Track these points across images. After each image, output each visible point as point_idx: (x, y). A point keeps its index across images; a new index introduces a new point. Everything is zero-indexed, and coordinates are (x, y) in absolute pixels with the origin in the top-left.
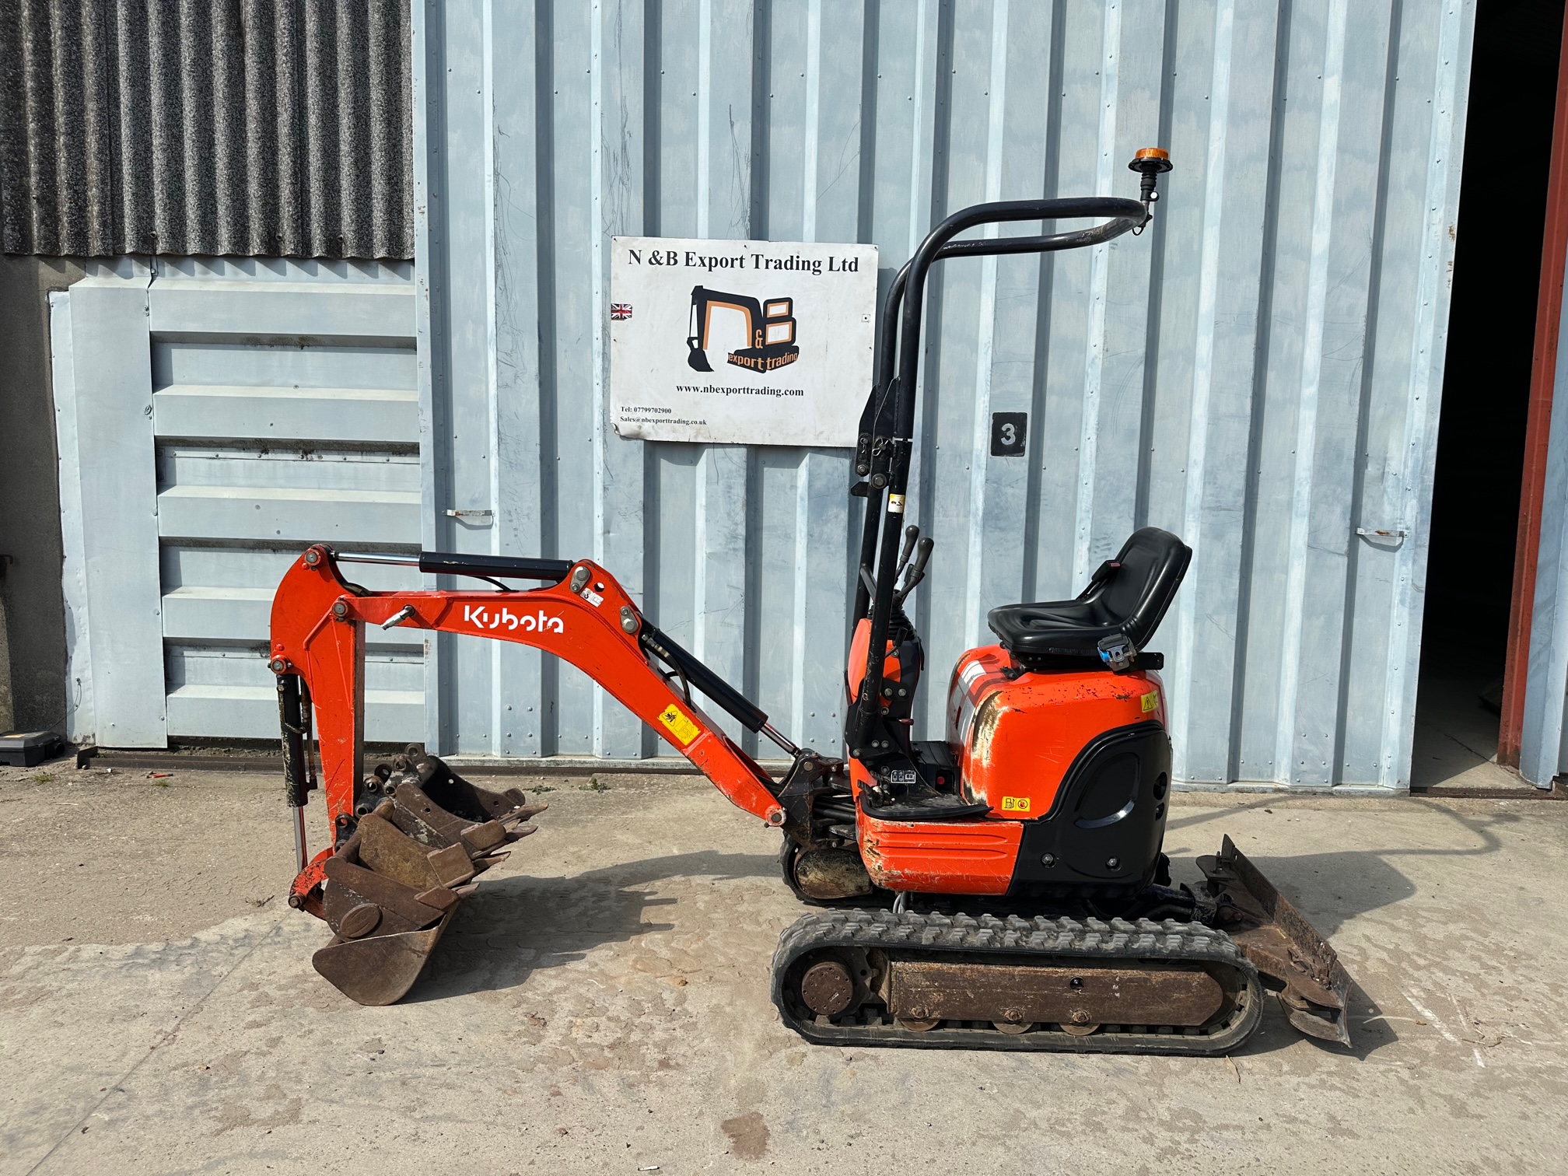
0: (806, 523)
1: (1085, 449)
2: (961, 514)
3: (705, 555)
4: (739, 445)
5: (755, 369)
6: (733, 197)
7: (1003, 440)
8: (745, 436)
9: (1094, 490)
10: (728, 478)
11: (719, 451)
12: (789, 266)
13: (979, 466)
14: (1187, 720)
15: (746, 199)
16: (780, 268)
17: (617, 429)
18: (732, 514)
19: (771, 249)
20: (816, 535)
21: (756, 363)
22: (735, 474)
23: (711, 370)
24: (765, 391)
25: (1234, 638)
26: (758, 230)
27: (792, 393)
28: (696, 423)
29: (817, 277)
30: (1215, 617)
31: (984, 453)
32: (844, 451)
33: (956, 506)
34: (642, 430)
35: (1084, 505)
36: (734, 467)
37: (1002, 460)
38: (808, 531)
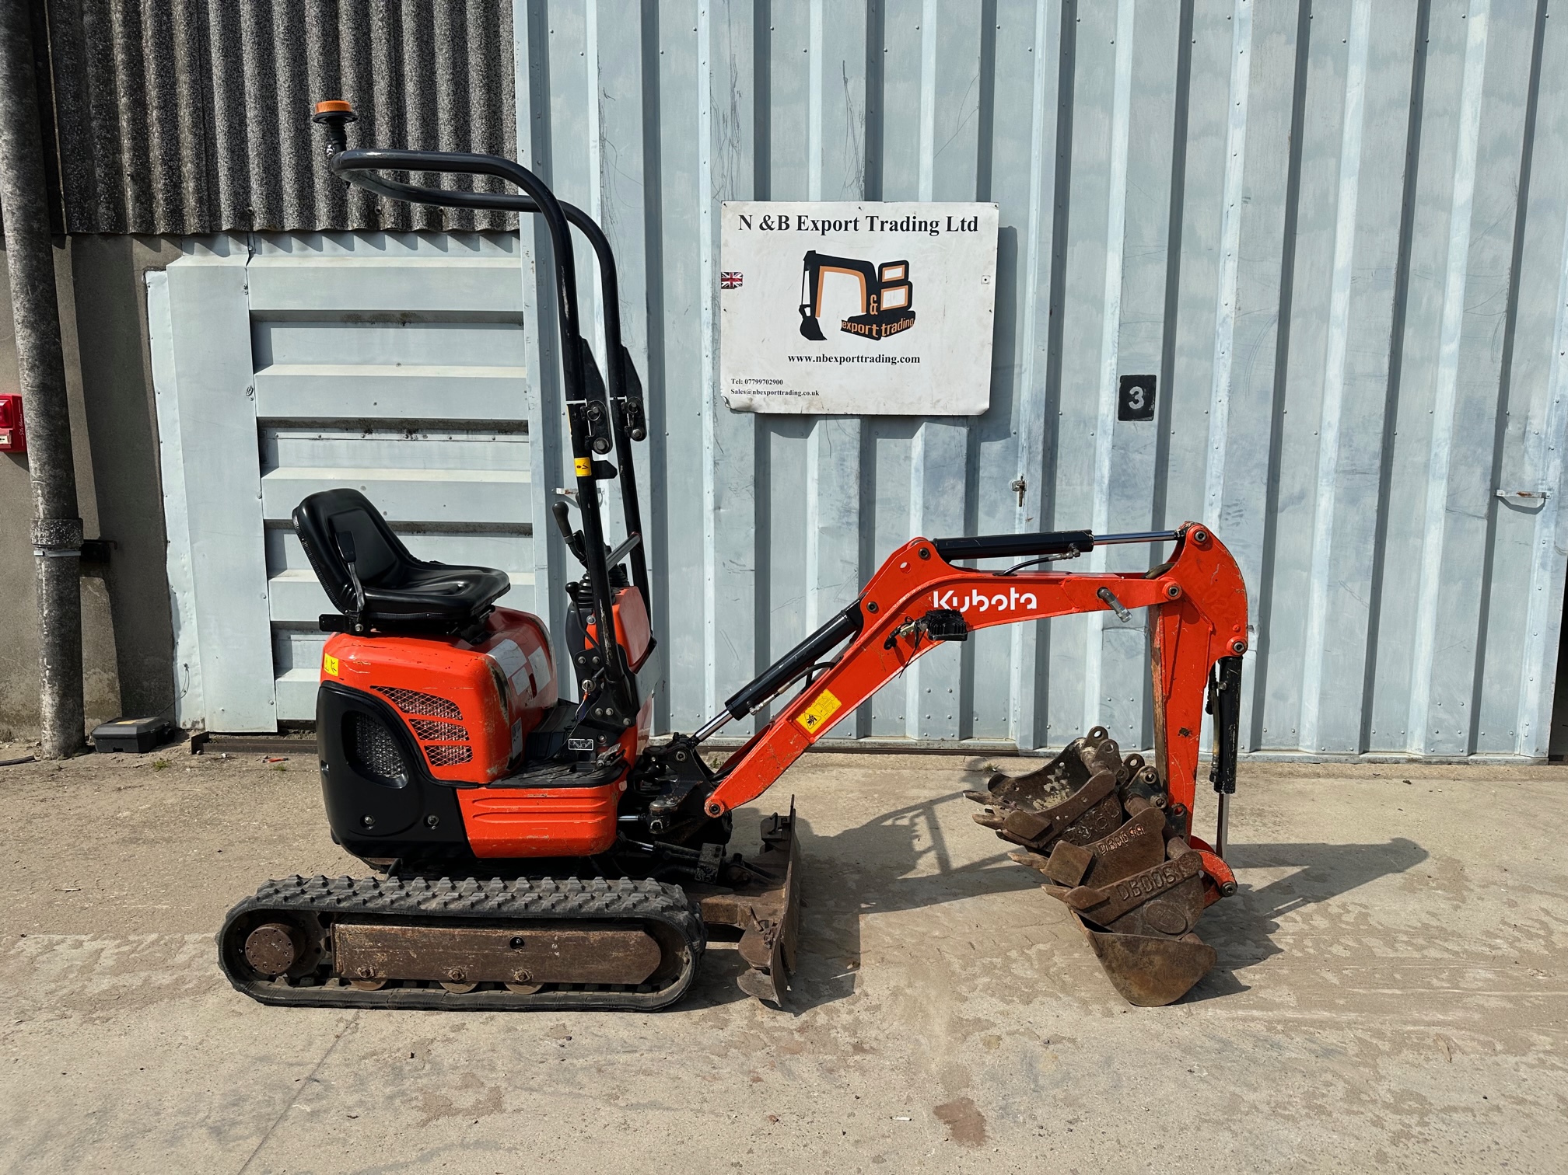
0: (921, 495)
1: (1215, 412)
2: (1085, 482)
3: (817, 530)
4: (852, 416)
5: (870, 336)
6: (847, 157)
7: (1131, 404)
8: (859, 407)
9: (1226, 454)
10: (841, 450)
11: (832, 423)
12: (905, 227)
13: (1105, 432)
14: (1319, 690)
15: (861, 159)
16: (896, 230)
17: (728, 402)
18: (846, 487)
19: (886, 210)
20: (932, 507)
21: (871, 330)
22: (848, 446)
23: (825, 339)
24: (880, 359)
25: (1369, 606)
26: (873, 191)
27: (908, 360)
28: (808, 393)
29: (935, 238)
30: (1349, 585)
31: (1111, 418)
32: (961, 420)
33: (1080, 474)
34: (753, 402)
35: (1214, 470)
36: (847, 439)
37: (1129, 425)
38: (924, 503)
